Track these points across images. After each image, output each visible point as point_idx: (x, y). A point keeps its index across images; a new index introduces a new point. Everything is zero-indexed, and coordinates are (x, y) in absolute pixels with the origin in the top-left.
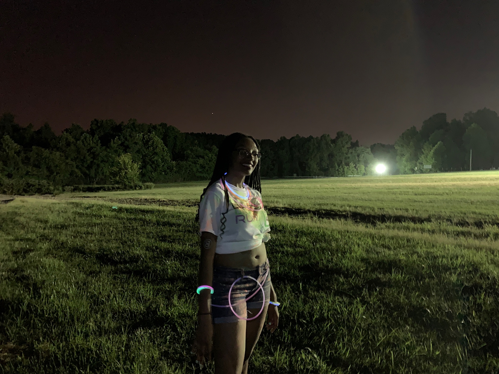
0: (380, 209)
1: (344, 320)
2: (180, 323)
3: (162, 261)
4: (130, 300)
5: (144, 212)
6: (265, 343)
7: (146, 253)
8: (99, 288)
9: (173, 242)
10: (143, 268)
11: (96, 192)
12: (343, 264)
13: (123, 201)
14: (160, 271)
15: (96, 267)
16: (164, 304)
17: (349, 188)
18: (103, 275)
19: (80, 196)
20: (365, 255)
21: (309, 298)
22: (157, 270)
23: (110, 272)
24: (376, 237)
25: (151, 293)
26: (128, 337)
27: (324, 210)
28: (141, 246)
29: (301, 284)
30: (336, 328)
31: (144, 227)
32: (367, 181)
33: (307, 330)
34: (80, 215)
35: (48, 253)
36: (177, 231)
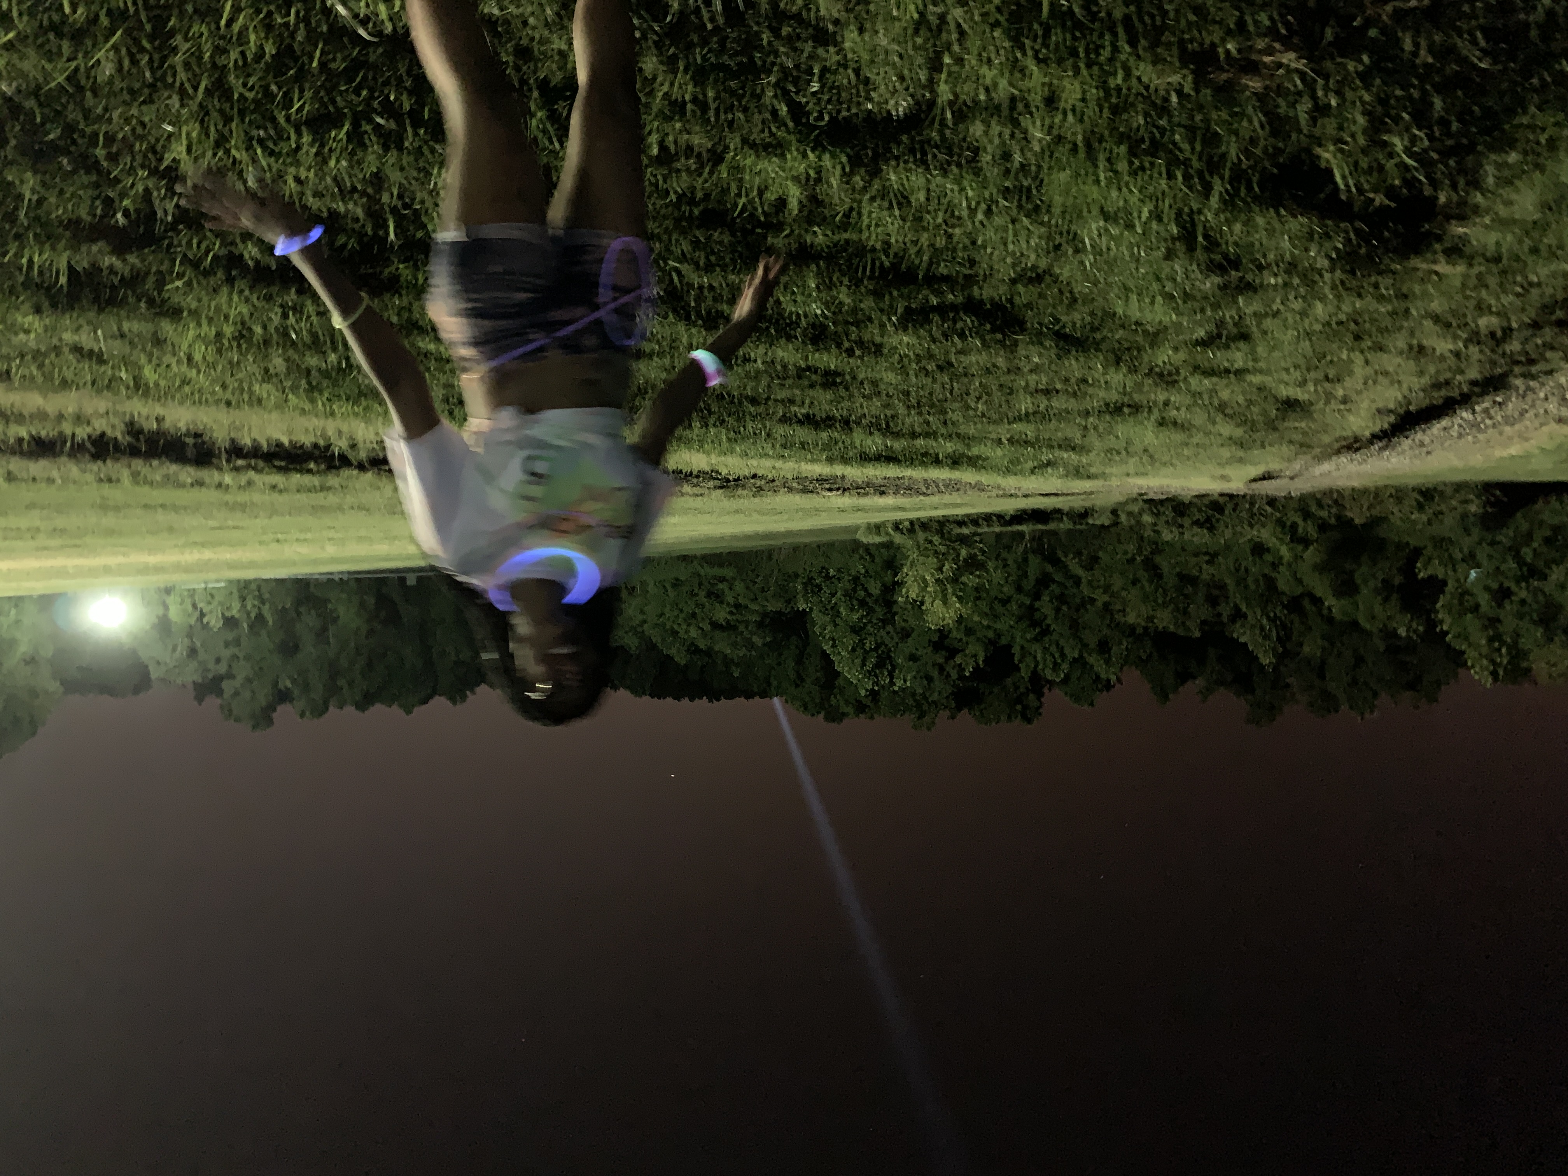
0: (110, 480)
1: (243, 121)
2: (778, 128)
3: (834, 313)
4: (928, 199)
5: (890, 458)
6: (511, 59)
7: (882, 336)
8: (1015, 235)
9: (804, 370)
10: (891, 294)
11: (1024, 511)
12: (247, 300)
13: (947, 486)
14: (841, 283)
15: (1024, 294)
16: (828, 183)
17: (220, 543)
18: (1006, 272)
19: (1069, 498)
20: (167, 327)
21: (364, 193)
22: (849, 287)
23: (984, 281)
24: (128, 388)
25: (866, 221)
26: (933, 91)
27: (309, 471)
28: (897, 356)
29: (392, 236)
30: (269, 95)
31: (889, 413)
32: (159, 569)
33: (371, 90)
34: (1069, 445)
35: (1156, 337)
36: (792, 402)
